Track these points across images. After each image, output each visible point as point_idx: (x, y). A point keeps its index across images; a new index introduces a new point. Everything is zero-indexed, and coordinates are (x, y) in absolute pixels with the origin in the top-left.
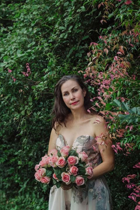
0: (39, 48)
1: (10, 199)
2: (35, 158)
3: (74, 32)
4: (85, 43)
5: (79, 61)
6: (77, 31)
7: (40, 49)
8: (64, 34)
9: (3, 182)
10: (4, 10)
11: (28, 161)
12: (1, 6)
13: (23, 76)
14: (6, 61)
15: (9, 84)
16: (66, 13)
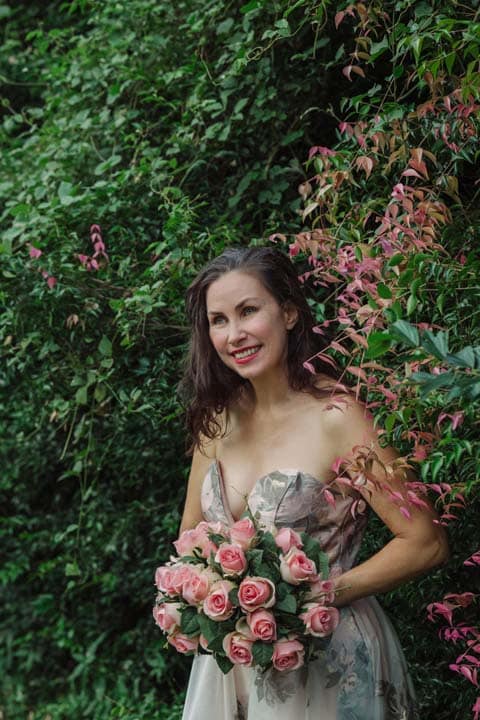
0: (134, 174)
1: (40, 705)
2: (125, 561)
3: (253, 118)
4: (292, 158)
5: (273, 216)
6: (264, 116)
7: (137, 179)
8: (219, 125)
9: (16, 648)
10: (13, 60)
11: (100, 570)
12: (3, 48)
13: (81, 269)
14: (22, 220)
15: (34, 297)
16: (225, 56)
